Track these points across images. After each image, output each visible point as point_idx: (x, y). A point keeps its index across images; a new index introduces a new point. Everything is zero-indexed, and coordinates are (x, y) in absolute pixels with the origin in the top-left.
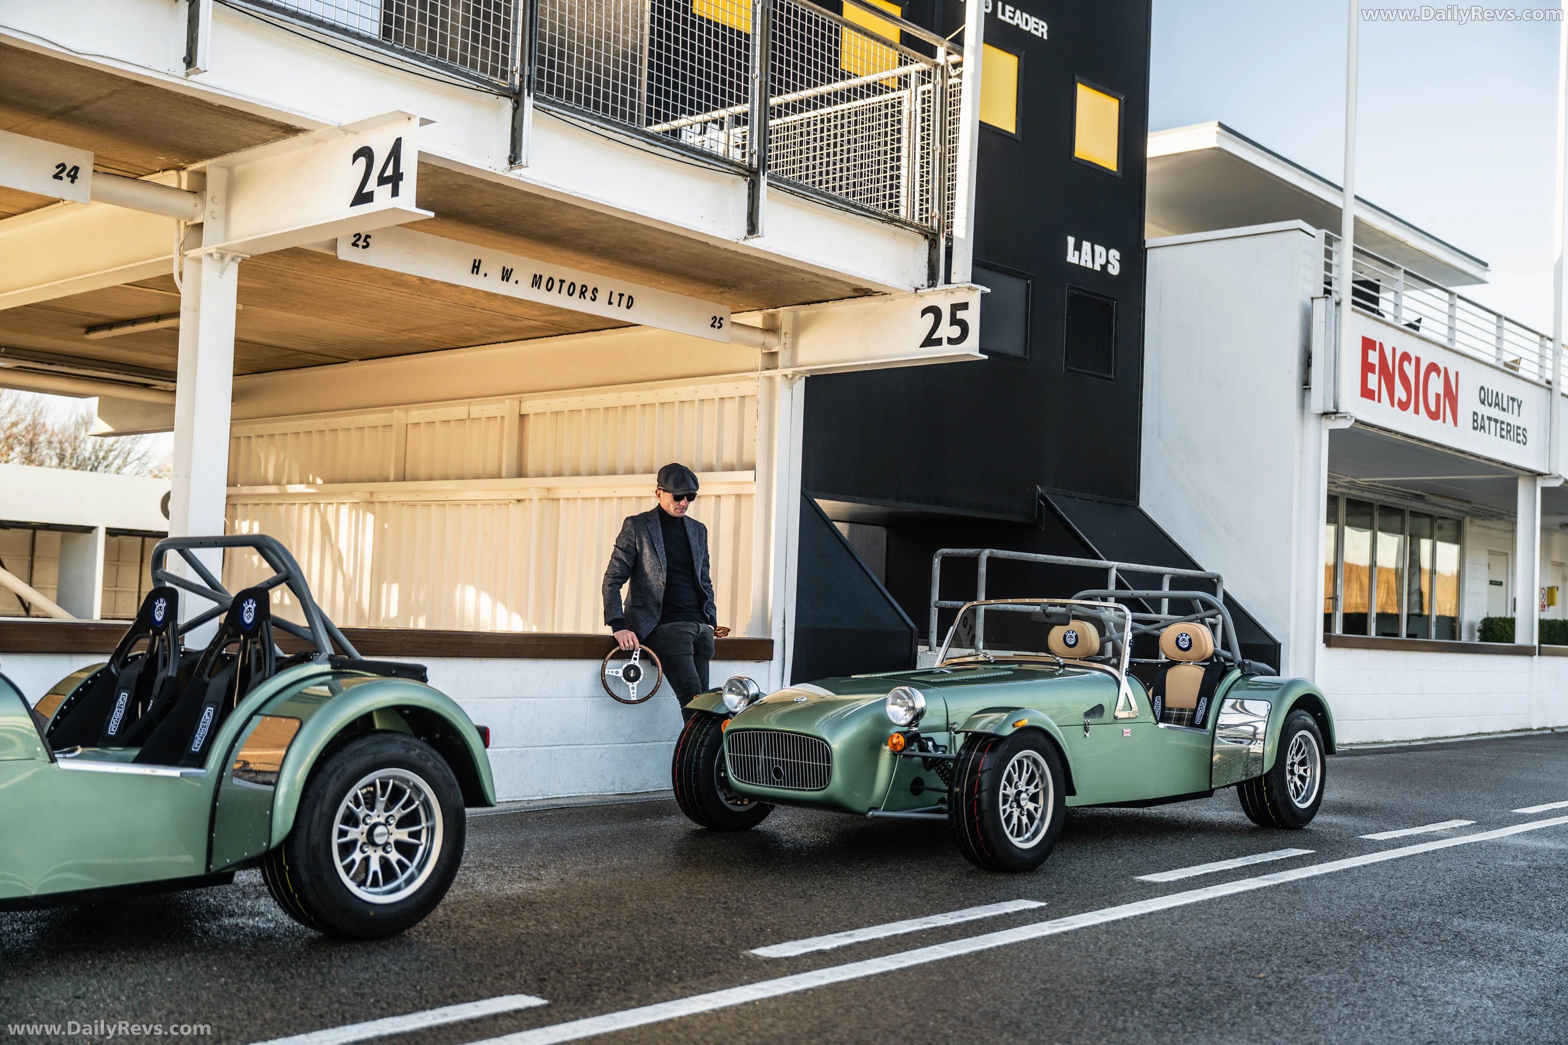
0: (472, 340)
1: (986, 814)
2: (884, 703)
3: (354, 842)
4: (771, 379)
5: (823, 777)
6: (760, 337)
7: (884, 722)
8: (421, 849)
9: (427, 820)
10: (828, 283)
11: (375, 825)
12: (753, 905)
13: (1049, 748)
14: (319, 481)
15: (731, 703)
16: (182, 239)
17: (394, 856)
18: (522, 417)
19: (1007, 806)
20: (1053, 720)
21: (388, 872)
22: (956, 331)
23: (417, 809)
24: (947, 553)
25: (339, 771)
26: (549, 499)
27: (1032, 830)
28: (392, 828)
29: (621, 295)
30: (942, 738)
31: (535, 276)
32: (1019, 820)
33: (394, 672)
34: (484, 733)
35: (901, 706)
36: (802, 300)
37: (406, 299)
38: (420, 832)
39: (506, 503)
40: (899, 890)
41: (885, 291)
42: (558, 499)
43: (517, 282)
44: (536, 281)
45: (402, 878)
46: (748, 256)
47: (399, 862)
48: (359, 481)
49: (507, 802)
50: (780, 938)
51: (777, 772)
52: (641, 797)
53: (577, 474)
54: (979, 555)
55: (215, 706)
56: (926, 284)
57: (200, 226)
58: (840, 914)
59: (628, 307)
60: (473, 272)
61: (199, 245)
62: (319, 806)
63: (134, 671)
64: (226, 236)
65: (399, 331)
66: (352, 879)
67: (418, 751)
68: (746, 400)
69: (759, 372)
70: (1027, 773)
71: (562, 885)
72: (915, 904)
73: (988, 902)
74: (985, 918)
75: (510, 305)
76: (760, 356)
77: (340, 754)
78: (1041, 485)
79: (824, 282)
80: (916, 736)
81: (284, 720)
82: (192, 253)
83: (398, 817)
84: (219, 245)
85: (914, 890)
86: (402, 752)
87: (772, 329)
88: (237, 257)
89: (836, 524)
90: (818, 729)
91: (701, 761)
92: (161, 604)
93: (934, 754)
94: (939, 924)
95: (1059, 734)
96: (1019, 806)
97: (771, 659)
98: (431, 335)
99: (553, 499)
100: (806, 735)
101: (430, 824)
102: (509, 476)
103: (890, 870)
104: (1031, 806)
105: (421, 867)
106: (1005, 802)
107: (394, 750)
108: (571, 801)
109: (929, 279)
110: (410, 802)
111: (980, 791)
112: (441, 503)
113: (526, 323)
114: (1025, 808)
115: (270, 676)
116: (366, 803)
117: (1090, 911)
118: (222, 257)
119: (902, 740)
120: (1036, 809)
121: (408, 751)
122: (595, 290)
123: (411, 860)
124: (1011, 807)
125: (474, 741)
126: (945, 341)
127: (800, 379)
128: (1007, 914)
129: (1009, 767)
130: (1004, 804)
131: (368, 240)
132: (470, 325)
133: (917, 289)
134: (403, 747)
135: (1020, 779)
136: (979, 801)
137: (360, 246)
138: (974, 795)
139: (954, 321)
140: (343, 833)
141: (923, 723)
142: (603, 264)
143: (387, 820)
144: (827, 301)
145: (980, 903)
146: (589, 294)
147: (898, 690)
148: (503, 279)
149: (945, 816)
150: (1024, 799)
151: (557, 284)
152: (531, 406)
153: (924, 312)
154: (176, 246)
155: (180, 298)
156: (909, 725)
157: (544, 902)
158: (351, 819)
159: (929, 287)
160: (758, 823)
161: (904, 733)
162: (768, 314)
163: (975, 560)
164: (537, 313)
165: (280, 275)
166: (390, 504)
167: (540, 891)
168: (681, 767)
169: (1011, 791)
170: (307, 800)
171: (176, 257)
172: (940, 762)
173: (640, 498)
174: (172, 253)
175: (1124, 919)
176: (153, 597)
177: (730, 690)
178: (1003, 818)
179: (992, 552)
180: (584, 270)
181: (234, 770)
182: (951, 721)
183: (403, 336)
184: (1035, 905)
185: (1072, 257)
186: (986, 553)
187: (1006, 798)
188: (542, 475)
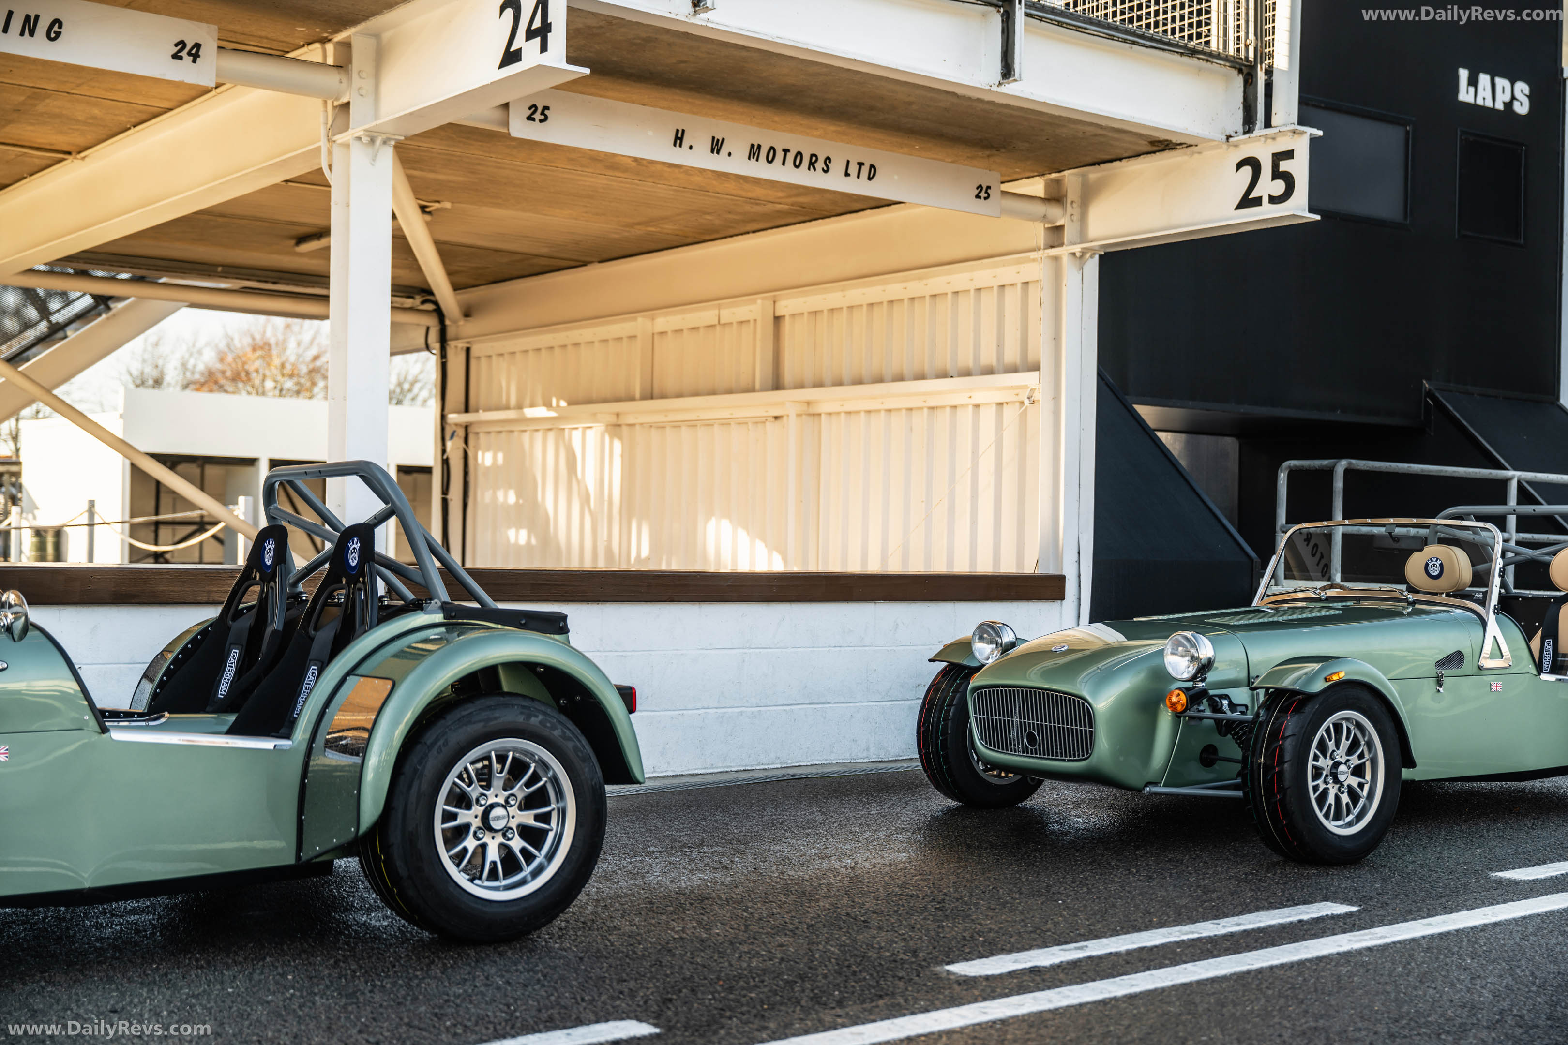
0: (717, 231)
1: (1289, 791)
2: (1161, 653)
3: (467, 826)
4: (1056, 259)
5: (1086, 743)
6: (1040, 209)
7: (1161, 676)
8: (551, 835)
9: (558, 801)
10: (1116, 136)
11: (492, 806)
12: (976, 904)
13: (1376, 706)
14: (563, 404)
15: (981, 653)
16: (330, 122)
17: (517, 844)
18: (777, 319)
19: (1320, 782)
20: (1385, 675)
21: (511, 864)
22: (1279, 187)
23: (544, 786)
24: (1295, 466)
25: (441, 742)
26: (810, 415)
27: (1356, 811)
28: (513, 811)
29: (861, 164)
30: (1241, 695)
31: (752, 146)
32: (1338, 799)
33: (523, 622)
34: (628, 696)
35: (1182, 656)
36: (1090, 160)
37: (627, 186)
38: (549, 814)
39: (760, 422)
40: (1171, 888)
41: (1189, 142)
42: (820, 415)
43: (730, 154)
44: (754, 152)
45: (527, 870)
46: (1007, 106)
47: (523, 851)
48: (605, 401)
49: (737, 771)
50: (991, 949)
51: (1031, 738)
52: (899, 765)
53: (839, 383)
54: (1334, 467)
55: (320, 664)
56: (1240, 129)
57: (347, 105)
58: (1081, 919)
59: (870, 179)
60: (675, 145)
61: (346, 128)
62: (416, 784)
63: (246, 622)
64: (376, 116)
65: (633, 225)
66: (464, 871)
67: (541, 717)
68: (1030, 285)
69: (1041, 252)
70: (1347, 739)
71: (754, 877)
72: (1185, 906)
73: (1282, 905)
74: (1270, 926)
75: (747, 186)
76: (1042, 233)
77: (442, 722)
78: (1428, 380)
79: (1110, 134)
80: (1204, 693)
81: (377, 681)
82: (341, 138)
83: (520, 796)
84: (366, 127)
85: (1189, 888)
86: (521, 719)
87: (1055, 197)
88: (390, 139)
89: (1159, 434)
90: (1081, 687)
91: (950, 723)
92: (270, 546)
93: (1229, 715)
94: (1204, 934)
95: (1393, 691)
96: (1336, 781)
97: (1062, 598)
98: (669, 227)
99: (814, 415)
100: (1064, 693)
101: (561, 805)
102: (764, 389)
103: (1170, 861)
104: (1354, 781)
105: (550, 857)
106: (1316, 777)
107: (511, 716)
108: (814, 770)
109: (1244, 124)
110: (535, 778)
111: (1281, 762)
112: (692, 424)
113: (770, 207)
114: (1346, 784)
115: (371, 628)
116: (479, 780)
117: (1414, 919)
118: (372, 141)
119: (1183, 698)
120: (1361, 786)
121: (529, 717)
122: (828, 159)
123: (539, 848)
124: (1326, 783)
125: (614, 705)
126: (1265, 200)
127: (1091, 257)
128: (1300, 921)
129: (1321, 731)
130: (1314, 780)
131: (546, 112)
132: (708, 214)
133: (1228, 137)
134: (522, 713)
135: (1338, 748)
136: (1281, 774)
137: (537, 120)
138: (1274, 768)
139: (1277, 174)
140: (449, 817)
141: (1211, 677)
142: (839, 129)
143: (507, 801)
144: (1120, 159)
145: (1271, 906)
146: (820, 165)
147: (1178, 635)
148: (712, 152)
149: (1239, 794)
150: (1343, 773)
151: (780, 155)
152: (787, 305)
153: (1239, 166)
154: (323, 132)
155: (330, 192)
156: (1193, 678)
157: (719, 897)
158: (462, 800)
159: (1245, 133)
160: (1026, 798)
161: (1186, 690)
162: (1052, 180)
163: (1329, 473)
164: (780, 194)
165: (479, 164)
166: (638, 427)
167: (722, 884)
168: (926, 732)
169: (1325, 763)
170: (402, 778)
171: (323, 144)
172: (1237, 726)
173: (911, 409)
174: (319, 141)
175: (1457, 931)
176: (263, 536)
177: (981, 638)
178: (1313, 797)
179: (1350, 464)
180: (819, 137)
181: (327, 741)
182: (1253, 674)
183: (639, 231)
184: (1341, 909)
185: (1465, 95)
186: (1342, 465)
187: (1317, 773)
188: (801, 386)
